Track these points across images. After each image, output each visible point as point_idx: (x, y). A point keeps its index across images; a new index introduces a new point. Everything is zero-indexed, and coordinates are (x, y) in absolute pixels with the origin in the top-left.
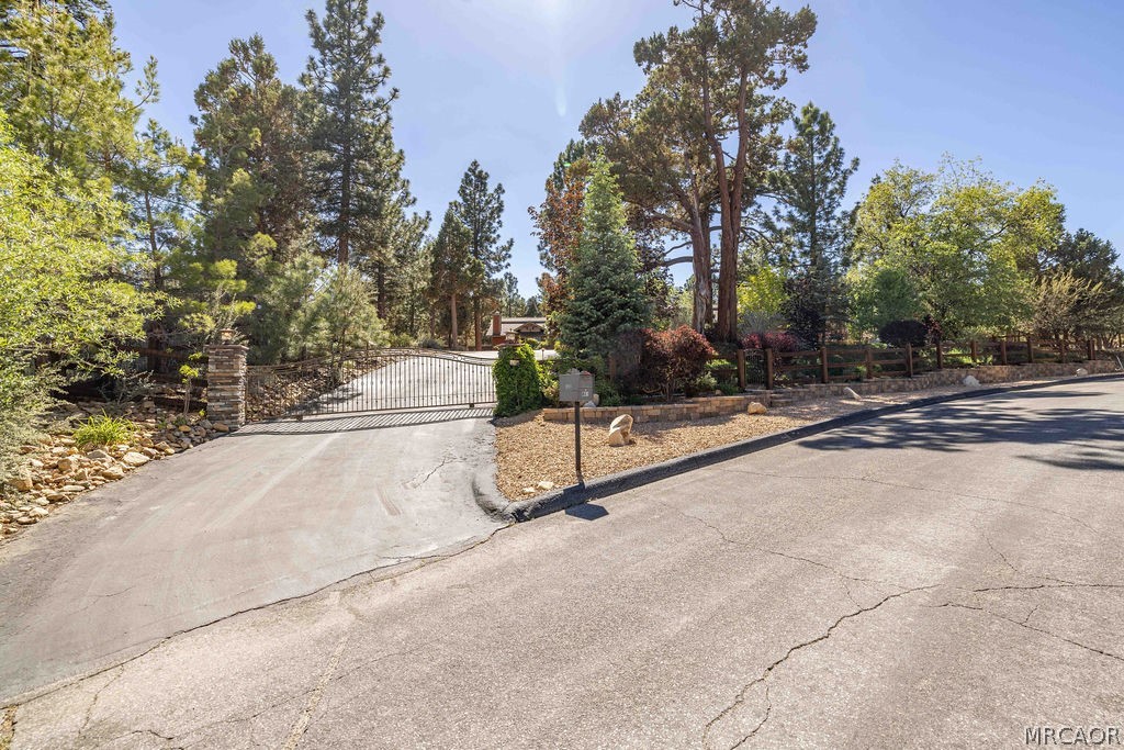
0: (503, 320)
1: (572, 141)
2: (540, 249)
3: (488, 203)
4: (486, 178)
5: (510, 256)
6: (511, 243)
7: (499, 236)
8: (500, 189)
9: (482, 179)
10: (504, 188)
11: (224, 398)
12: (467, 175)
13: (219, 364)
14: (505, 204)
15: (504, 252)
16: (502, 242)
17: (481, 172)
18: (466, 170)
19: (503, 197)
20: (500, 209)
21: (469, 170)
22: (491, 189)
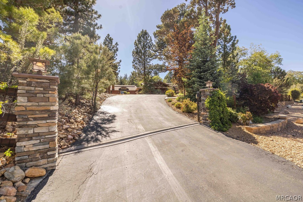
0: (115, 86)
1: (143, 30)
2: (133, 63)
3: (113, 48)
4: (112, 40)
5: (120, 65)
6: (121, 61)
7: (116, 59)
8: (117, 44)
9: (111, 40)
10: (118, 43)
11: (38, 135)
12: (106, 38)
13: (31, 96)
14: (118, 49)
15: (118, 64)
16: (118, 61)
17: (111, 38)
18: (106, 37)
19: (118, 46)
20: (117, 50)
21: (107, 37)
22: (114, 44)
